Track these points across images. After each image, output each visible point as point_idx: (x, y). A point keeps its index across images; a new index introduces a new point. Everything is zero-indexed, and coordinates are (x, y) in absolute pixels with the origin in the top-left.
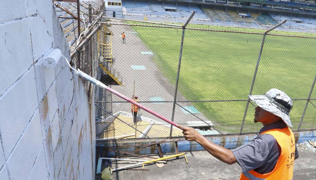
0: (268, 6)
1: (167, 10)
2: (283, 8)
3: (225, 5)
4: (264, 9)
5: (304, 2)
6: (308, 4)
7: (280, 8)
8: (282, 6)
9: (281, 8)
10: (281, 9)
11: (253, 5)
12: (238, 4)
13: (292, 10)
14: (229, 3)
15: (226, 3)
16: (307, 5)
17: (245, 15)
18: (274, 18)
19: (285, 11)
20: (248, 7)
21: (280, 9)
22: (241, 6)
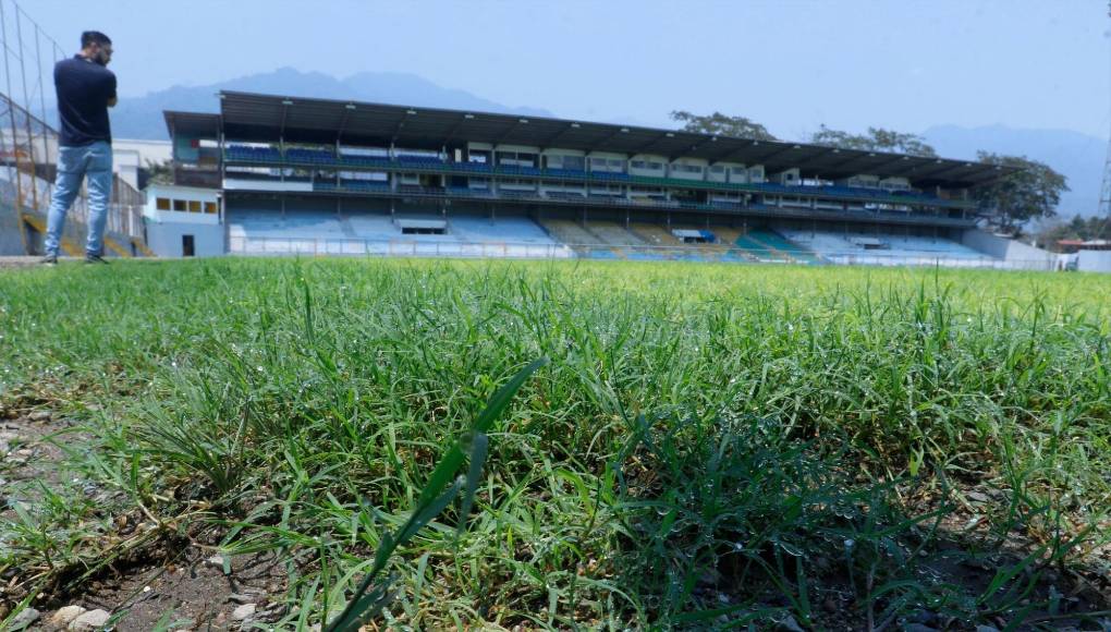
0: (766, 202)
1: (407, 231)
2: (816, 206)
3: (620, 202)
4: (754, 209)
5: (877, 184)
6: (891, 190)
7: (804, 205)
8: (812, 200)
9: (808, 205)
10: (811, 209)
11: (714, 199)
12: (663, 198)
13: (845, 209)
14: (633, 198)
15: (623, 196)
16: (886, 192)
17: (695, 233)
18: (794, 239)
19: (821, 212)
20: (700, 207)
21: (806, 208)
22: (676, 204)
